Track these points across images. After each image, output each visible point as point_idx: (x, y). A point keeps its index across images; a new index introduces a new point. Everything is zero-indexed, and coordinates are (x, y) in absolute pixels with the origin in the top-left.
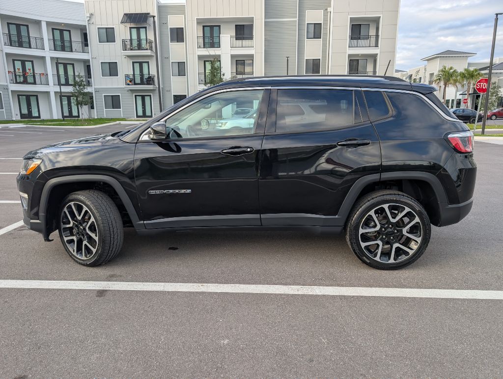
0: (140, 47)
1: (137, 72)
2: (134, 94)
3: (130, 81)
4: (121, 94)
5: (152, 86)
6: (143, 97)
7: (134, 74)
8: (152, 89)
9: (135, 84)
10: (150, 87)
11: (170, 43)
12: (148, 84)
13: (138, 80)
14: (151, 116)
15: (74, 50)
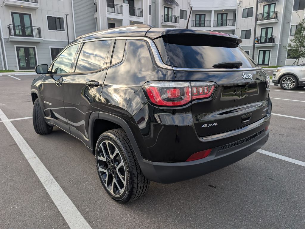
0: (268, 18)
1: (264, 35)
2: (259, 50)
3: (257, 41)
4: (250, 50)
5: (272, 44)
6: (265, 52)
7: (261, 36)
8: (271, 45)
9: (261, 43)
10: (271, 44)
11: (292, 11)
12: (269, 42)
13: (263, 40)
14: (268, 65)
15: (227, 25)
